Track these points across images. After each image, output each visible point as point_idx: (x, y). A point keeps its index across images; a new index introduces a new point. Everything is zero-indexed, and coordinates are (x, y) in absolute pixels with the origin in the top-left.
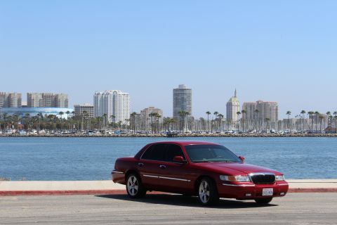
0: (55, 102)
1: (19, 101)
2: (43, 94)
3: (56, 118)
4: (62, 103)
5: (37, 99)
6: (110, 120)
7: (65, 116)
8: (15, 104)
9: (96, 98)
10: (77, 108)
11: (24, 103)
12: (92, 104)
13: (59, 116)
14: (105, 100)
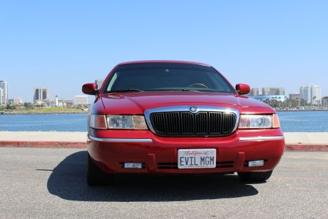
0: (277, 92)
1: (258, 92)
2: (271, 89)
3: (277, 101)
4: (281, 93)
5: (267, 91)
6: (309, 102)
7: (283, 100)
8: (255, 94)
9: (301, 90)
10: (291, 95)
11: (260, 93)
12: (299, 93)
13: (278, 100)
14: (306, 91)
